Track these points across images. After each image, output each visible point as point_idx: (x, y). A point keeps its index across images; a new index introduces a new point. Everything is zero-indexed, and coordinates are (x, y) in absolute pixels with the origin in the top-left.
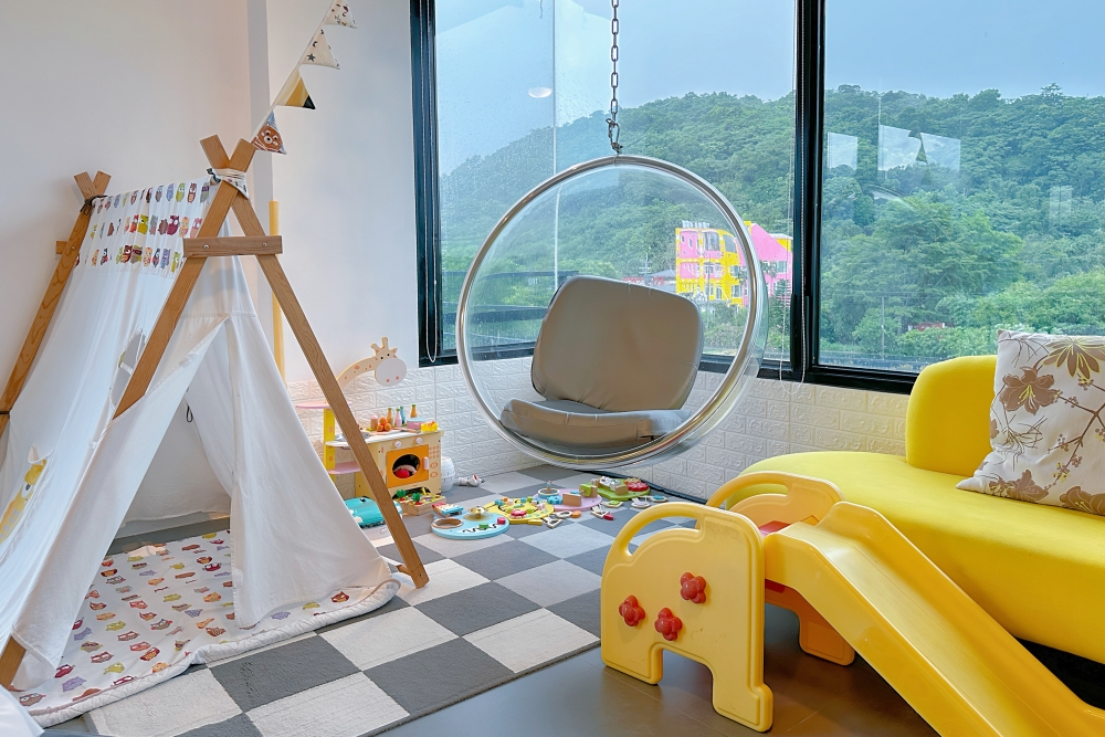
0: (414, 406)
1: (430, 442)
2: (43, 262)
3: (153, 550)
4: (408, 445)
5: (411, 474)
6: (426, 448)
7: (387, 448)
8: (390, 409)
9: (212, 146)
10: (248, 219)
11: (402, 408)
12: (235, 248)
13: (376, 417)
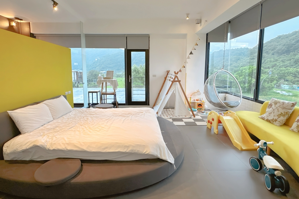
1: (203, 103)
2: (164, 79)
3: (171, 109)
4: (200, 103)
5: (200, 107)
6: (202, 104)
7: (197, 103)
8: (199, 99)
9: (175, 72)
10: (178, 79)
11: (201, 99)
12: (176, 81)
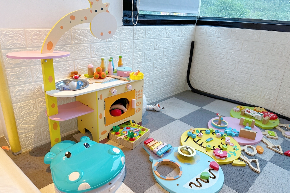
0: (120, 57)
1: (137, 88)
4: (122, 91)
5: (123, 112)
6: (134, 92)
7: (105, 95)
8: (103, 60)
11: (112, 58)
13: (92, 66)
